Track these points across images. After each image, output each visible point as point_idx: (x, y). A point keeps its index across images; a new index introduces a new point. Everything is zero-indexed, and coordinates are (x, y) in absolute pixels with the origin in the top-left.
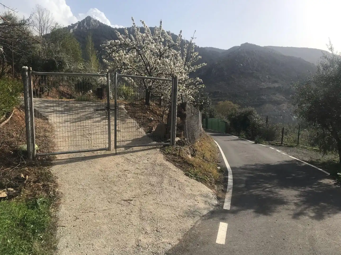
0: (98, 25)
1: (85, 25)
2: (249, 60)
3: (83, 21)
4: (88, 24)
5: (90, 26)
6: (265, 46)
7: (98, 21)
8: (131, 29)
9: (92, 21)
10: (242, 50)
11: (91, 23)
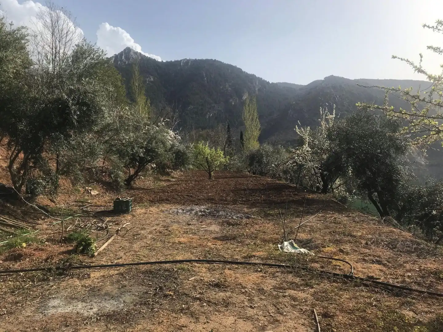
0: (140, 58)
1: (123, 58)
2: (337, 97)
3: (121, 54)
4: (127, 58)
5: (130, 59)
6: (355, 80)
7: (140, 53)
8: (182, 62)
9: (132, 53)
10: (326, 85)
11: (130, 56)
